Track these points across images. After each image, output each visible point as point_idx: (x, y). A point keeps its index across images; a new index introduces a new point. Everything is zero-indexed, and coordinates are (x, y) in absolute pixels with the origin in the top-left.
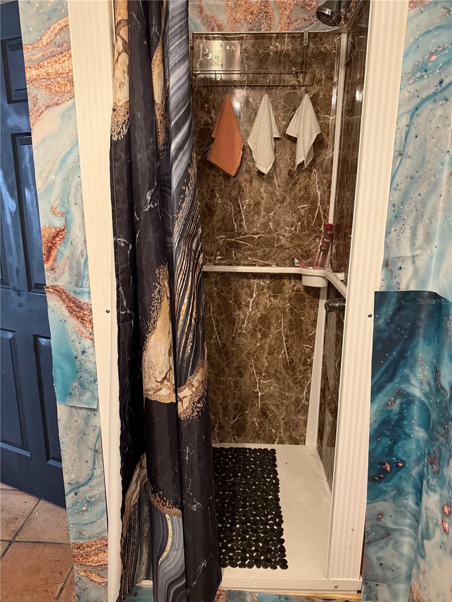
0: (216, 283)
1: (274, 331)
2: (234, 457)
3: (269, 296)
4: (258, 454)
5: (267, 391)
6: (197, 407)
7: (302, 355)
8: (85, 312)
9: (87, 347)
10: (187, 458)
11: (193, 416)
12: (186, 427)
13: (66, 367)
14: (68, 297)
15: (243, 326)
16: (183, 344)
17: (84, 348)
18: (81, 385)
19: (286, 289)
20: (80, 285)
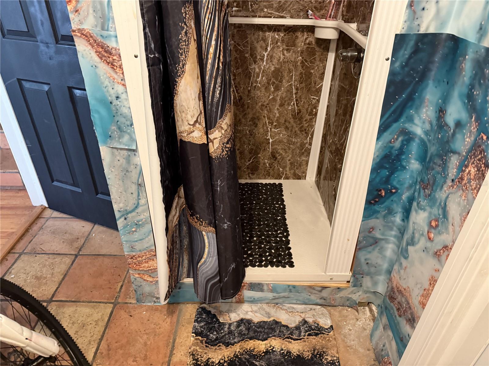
0: (233, 36)
1: (285, 84)
2: (249, 190)
3: (283, 50)
4: (269, 187)
5: (277, 138)
6: (226, 147)
7: (309, 106)
8: (115, 58)
9: (120, 92)
10: (219, 189)
11: (223, 155)
12: (217, 164)
13: (103, 112)
14: (96, 41)
15: (258, 80)
16: (211, 89)
17: (118, 93)
18: (119, 128)
19: (299, 43)
20: (106, 28)
